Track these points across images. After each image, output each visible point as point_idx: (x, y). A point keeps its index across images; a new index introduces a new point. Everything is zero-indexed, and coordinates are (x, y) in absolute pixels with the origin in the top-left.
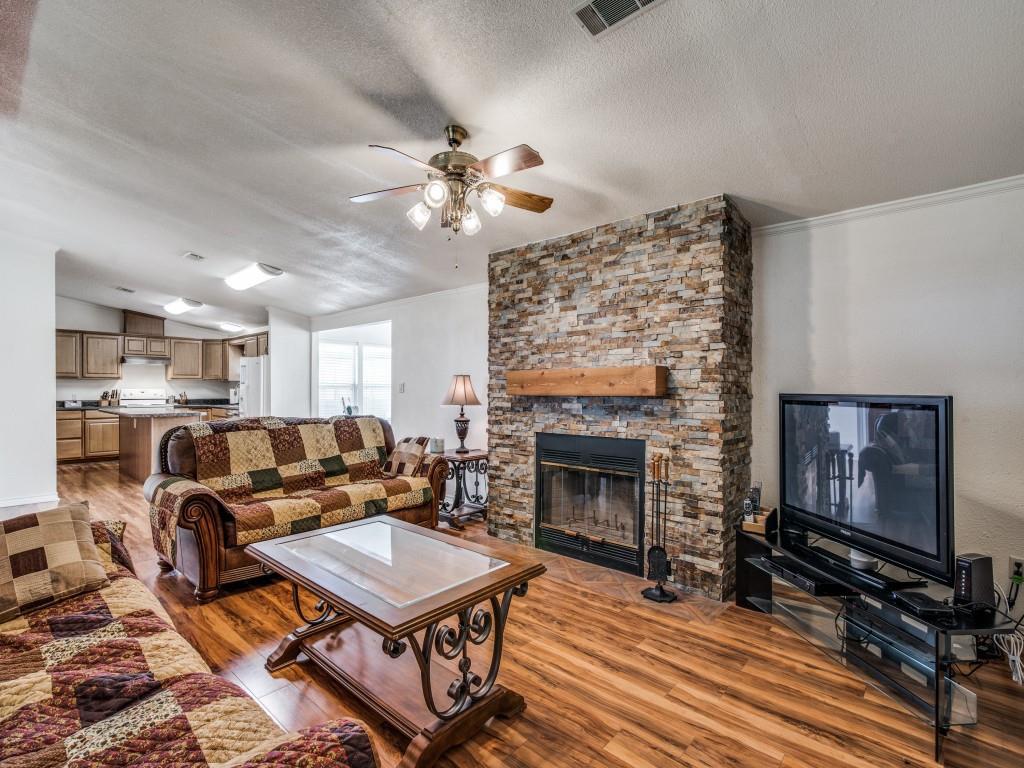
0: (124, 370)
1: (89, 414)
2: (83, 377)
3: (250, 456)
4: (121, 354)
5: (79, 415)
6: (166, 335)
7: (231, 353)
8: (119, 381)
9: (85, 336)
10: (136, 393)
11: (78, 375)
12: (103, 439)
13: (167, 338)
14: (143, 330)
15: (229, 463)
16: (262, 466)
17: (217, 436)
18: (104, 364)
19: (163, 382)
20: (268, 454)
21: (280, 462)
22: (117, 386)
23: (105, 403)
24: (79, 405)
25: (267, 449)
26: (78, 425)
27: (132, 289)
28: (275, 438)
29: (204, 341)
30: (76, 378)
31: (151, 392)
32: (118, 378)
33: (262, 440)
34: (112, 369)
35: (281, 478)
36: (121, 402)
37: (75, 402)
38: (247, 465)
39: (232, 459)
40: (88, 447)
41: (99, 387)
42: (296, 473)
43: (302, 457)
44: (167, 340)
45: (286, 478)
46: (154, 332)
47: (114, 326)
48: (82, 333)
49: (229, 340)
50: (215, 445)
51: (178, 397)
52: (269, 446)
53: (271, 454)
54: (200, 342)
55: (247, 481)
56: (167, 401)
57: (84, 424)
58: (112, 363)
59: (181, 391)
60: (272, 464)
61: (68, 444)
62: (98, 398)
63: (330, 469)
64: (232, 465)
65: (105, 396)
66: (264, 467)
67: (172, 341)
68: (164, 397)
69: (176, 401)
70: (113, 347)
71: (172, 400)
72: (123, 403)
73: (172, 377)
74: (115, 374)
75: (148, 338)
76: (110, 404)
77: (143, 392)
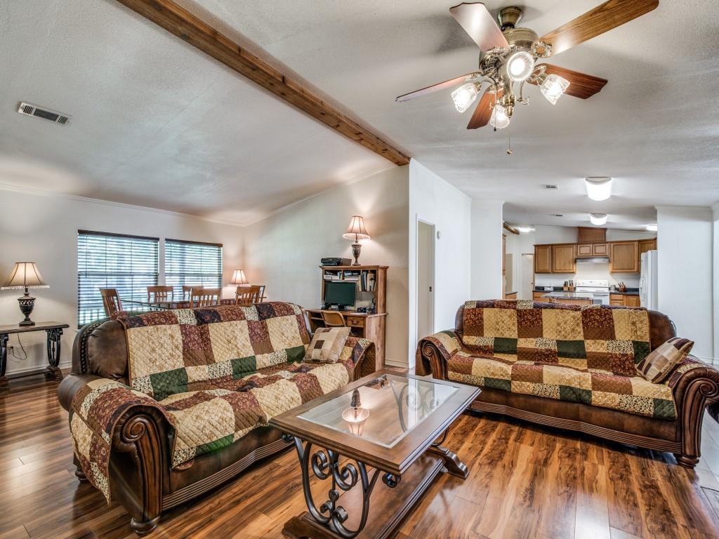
0: (577, 267)
2: (554, 273)
3: (497, 326)
4: (575, 257)
6: (607, 240)
8: (574, 275)
9: (554, 247)
10: (587, 283)
11: (551, 271)
13: (607, 242)
14: (590, 239)
15: (483, 328)
16: (507, 335)
17: (477, 310)
18: (565, 264)
19: (607, 275)
20: (513, 328)
21: (520, 335)
22: (573, 278)
23: (566, 289)
25: (514, 324)
27: (561, 214)
28: (520, 316)
29: (639, 241)
31: (597, 282)
32: (573, 273)
33: (510, 316)
34: (570, 267)
35: (516, 348)
37: (549, 287)
38: (495, 332)
39: (485, 326)
41: (564, 278)
42: (530, 346)
43: (539, 334)
44: (607, 245)
45: (520, 348)
46: (599, 239)
47: (572, 238)
48: (552, 245)
50: (475, 315)
51: (618, 286)
52: (515, 321)
53: (515, 328)
54: (636, 243)
55: (491, 343)
58: (570, 262)
59: (620, 281)
60: (515, 336)
62: (562, 286)
63: (564, 350)
64: (485, 330)
65: (565, 285)
66: (508, 336)
67: (612, 245)
68: (607, 286)
69: (616, 289)
70: (570, 253)
71: (613, 288)
72: (578, 289)
73: (612, 271)
74: (571, 270)
75: (593, 245)
76: (569, 290)
77: (591, 282)
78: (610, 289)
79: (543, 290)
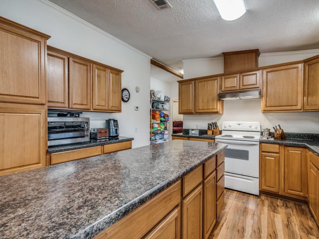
4: (219, 92)
13: (259, 69)
14: (237, 68)
18: (208, 102)
29: (305, 62)
31: (247, 124)
34: (214, 106)
44: (259, 72)
46: (248, 66)
47: (218, 69)
48: (195, 80)
51: (272, 131)
58: (213, 100)
59: (276, 124)
65: (210, 125)
67: (265, 71)
68: (259, 129)
69: (270, 134)
70: (215, 87)
71: (266, 133)
72: (224, 133)
73: (264, 110)
74: (215, 109)
75: (240, 74)
76: (213, 134)
77: (240, 124)
78: (262, 134)
79: (187, 134)
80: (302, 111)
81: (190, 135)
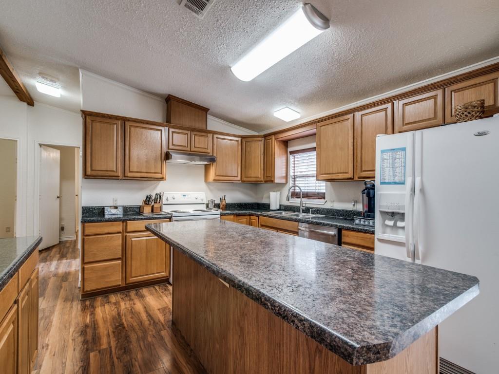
0: (168, 169)
1: (132, 225)
2: (125, 178)
4: (165, 150)
5: (118, 227)
6: (209, 128)
7: (277, 149)
8: (162, 182)
9: (128, 124)
10: (179, 198)
11: (120, 174)
12: (147, 257)
13: (210, 132)
14: (187, 123)
18: (147, 161)
19: (203, 185)
22: (160, 188)
23: (147, 210)
24: (119, 213)
26: (118, 241)
29: (243, 137)
30: (116, 178)
31: (192, 196)
32: (162, 179)
34: (156, 168)
36: (164, 207)
37: (116, 207)
40: (129, 269)
41: (142, 189)
44: (210, 136)
46: (199, 125)
48: (124, 120)
49: (275, 134)
51: (218, 201)
54: (239, 139)
56: (207, 206)
57: (125, 239)
58: (156, 160)
61: (106, 268)
62: (140, 203)
65: (148, 200)
67: (215, 137)
68: (205, 201)
69: (216, 206)
70: (157, 140)
71: (212, 204)
73: (215, 179)
74: (159, 173)
75: (192, 132)
76: (152, 211)
77: (185, 196)
79: (101, 217)
80: (240, 182)
81: (106, 217)
